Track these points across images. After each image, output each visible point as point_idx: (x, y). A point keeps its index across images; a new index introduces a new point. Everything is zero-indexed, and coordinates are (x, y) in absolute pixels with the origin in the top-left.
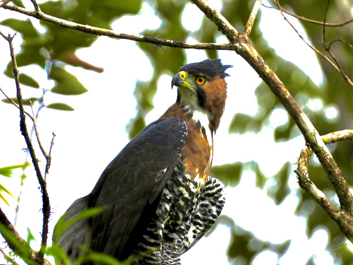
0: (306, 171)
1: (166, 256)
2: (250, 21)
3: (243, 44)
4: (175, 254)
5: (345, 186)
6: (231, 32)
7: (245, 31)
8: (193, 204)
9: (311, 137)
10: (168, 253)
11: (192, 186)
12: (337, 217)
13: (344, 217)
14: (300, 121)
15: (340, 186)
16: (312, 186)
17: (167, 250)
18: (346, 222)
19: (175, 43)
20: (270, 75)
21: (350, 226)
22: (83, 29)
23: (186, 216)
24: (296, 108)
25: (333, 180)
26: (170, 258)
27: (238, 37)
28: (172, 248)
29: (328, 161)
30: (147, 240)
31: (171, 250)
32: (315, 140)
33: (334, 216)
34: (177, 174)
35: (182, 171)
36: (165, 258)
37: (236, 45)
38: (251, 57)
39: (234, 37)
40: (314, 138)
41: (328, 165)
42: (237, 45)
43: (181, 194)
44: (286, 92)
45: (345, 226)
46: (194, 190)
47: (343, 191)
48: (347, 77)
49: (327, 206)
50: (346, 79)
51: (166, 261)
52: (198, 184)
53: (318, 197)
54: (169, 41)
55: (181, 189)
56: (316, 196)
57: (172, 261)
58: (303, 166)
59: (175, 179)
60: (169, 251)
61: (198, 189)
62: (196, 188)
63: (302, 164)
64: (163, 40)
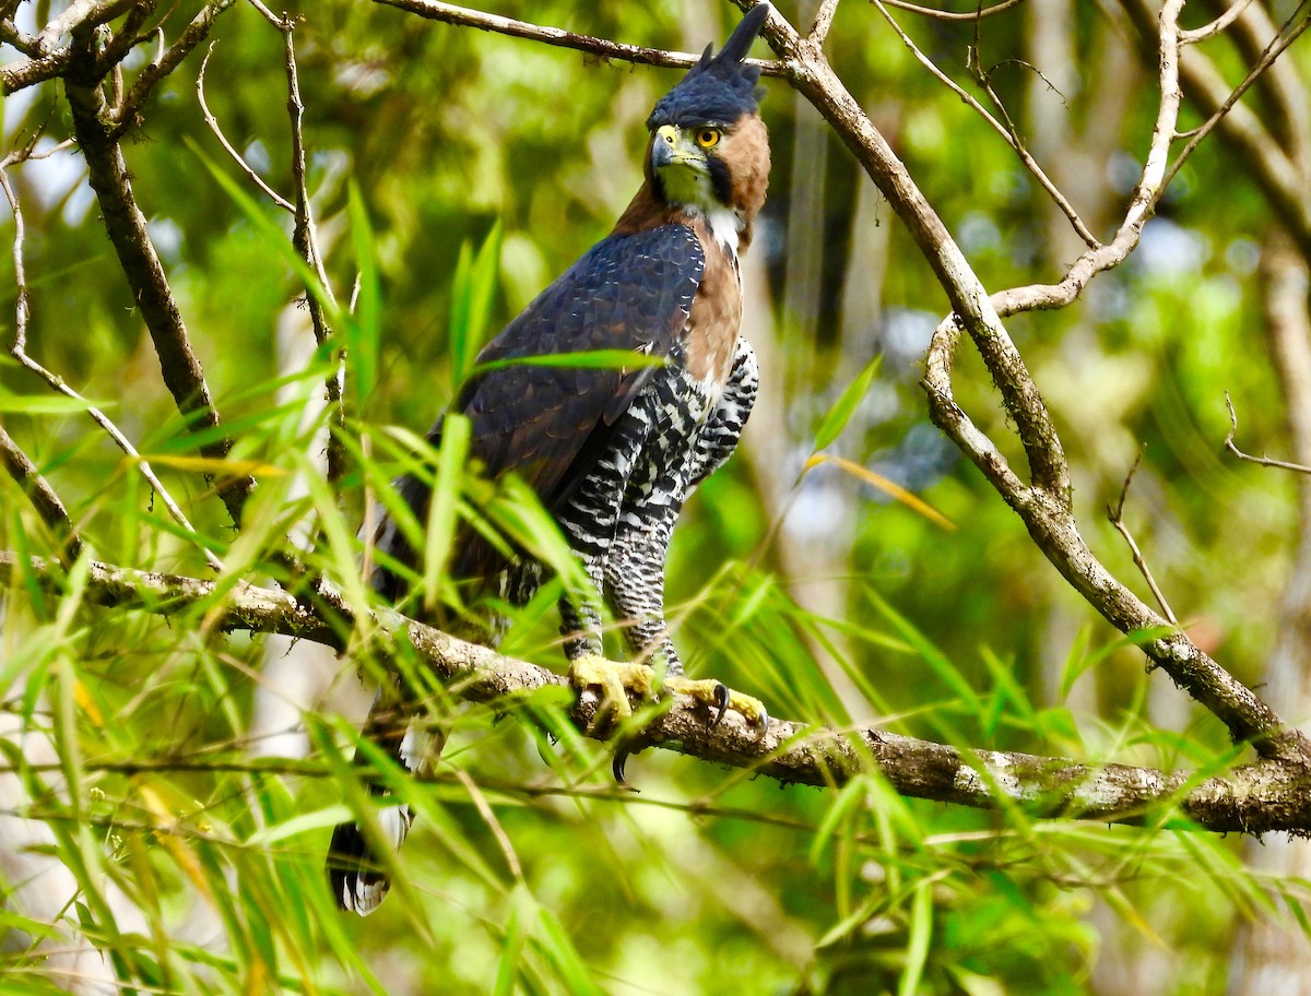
0: (946, 385)
1: (628, 568)
2: (826, 7)
3: (809, 63)
4: (650, 564)
5: (1047, 425)
6: (781, 33)
7: (812, 31)
8: (686, 447)
9: (968, 301)
10: (635, 561)
11: (693, 404)
12: (1022, 502)
13: (1041, 504)
14: (943, 261)
15: (1033, 426)
16: (963, 421)
17: (632, 555)
18: (1045, 516)
19: (641, 52)
20: (872, 141)
21: (1056, 527)
22: (417, 7)
23: (663, 475)
24: (934, 228)
25: (1016, 410)
26: (639, 574)
27: (796, 45)
28: (644, 548)
29: (1008, 363)
30: (574, 535)
31: (643, 553)
32: (976, 309)
33: (1015, 500)
34: (669, 372)
35: (681, 367)
36: (627, 572)
37: (789, 64)
38: (828, 97)
39: (787, 45)
40: (975, 302)
41: (1007, 372)
42: (794, 64)
43: (668, 422)
44: (909, 187)
45: (1043, 526)
46: (696, 415)
47: (1042, 439)
48: (1025, 153)
49: (999, 473)
50: (1023, 158)
51: (626, 581)
52: (707, 401)
53: (977, 451)
54: (628, 47)
55: (671, 409)
56: (973, 447)
57: (642, 583)
58: (939, 372)
59: (662, 385)
60: (638, 556)
61: (706, 412)
62: (702, 410)
63: (936, 365)
64: (612, 44)
